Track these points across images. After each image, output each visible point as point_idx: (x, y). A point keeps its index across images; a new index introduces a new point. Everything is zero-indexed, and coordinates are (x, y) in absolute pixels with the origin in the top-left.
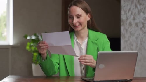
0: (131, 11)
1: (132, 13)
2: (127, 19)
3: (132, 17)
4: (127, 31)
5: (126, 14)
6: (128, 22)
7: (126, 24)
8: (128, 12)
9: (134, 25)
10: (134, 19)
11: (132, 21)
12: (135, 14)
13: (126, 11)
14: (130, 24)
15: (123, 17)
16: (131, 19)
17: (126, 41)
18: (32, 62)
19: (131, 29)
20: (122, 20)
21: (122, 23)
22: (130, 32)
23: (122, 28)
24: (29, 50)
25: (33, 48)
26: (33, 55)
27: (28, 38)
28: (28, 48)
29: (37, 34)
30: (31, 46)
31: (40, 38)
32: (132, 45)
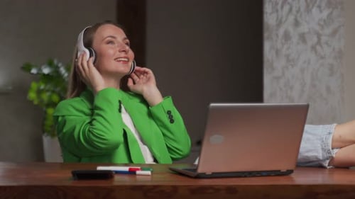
0: (289, 3)
1: (291, 10)
2: (279, 23)
3: (291, 18)
4: (277, 52)
5: (277, 11)
6: (281, 31)
7: (277, 35)
8: (282, 7)
9: (295, 39)
10: (297, 24)
11: (291, 29)
12: (298, 12)
13: (277, 4)
14: (287, 37)
15: (270, 18)
16: (288, 25)
17: (278, 78)
18: (44, 132)
19: (288, 48)
20: (265, 26)
21: (266, 35)
22: (287, 56)
23: (267, 46)
24: (36, 102)
25: (45, 96)
26: (46, 113)
27: (34, 71)
28: (32, 95)
29: (55, 62)
30: (39, 92)
31: (63, 70)
32: (291, 88)
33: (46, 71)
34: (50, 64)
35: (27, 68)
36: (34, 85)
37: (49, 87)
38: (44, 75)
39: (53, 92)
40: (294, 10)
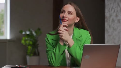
0: (114, 9)
1: (114, 11)
2: (111, 16)
3: (115, 14)
4: (110, 26)
5: (110, 12)
6: (111, 19)
7: (110, 20)
8: (111, 10)
9: (116, 21)
10: (117, 16)
11: (115, 18)
12: (117, 11)
13: (109, 9)
14: (113, 20)
15: (107, 14)
16: (114, 16)
17: (110, 36)
18: (27, 55)
19: (114, 25)
20: (105, 17)
21: (106, 20)
22: (113, 28)
23: (106, 24)
24: (24, 44)
25: (27, 42)
26: (27, 48)
27: (23, 33)
28: (23, 42)
29: (31, 30)
30: (25, 40)
31: (34, 33)
32: (115, 39)
33: (28, 33)
34: (29, 31)
35: (21, 32)
36: (24, 38)
37: (29, 39)
38: (27, 34)
39: (30, 40)
40: (116, 11)
